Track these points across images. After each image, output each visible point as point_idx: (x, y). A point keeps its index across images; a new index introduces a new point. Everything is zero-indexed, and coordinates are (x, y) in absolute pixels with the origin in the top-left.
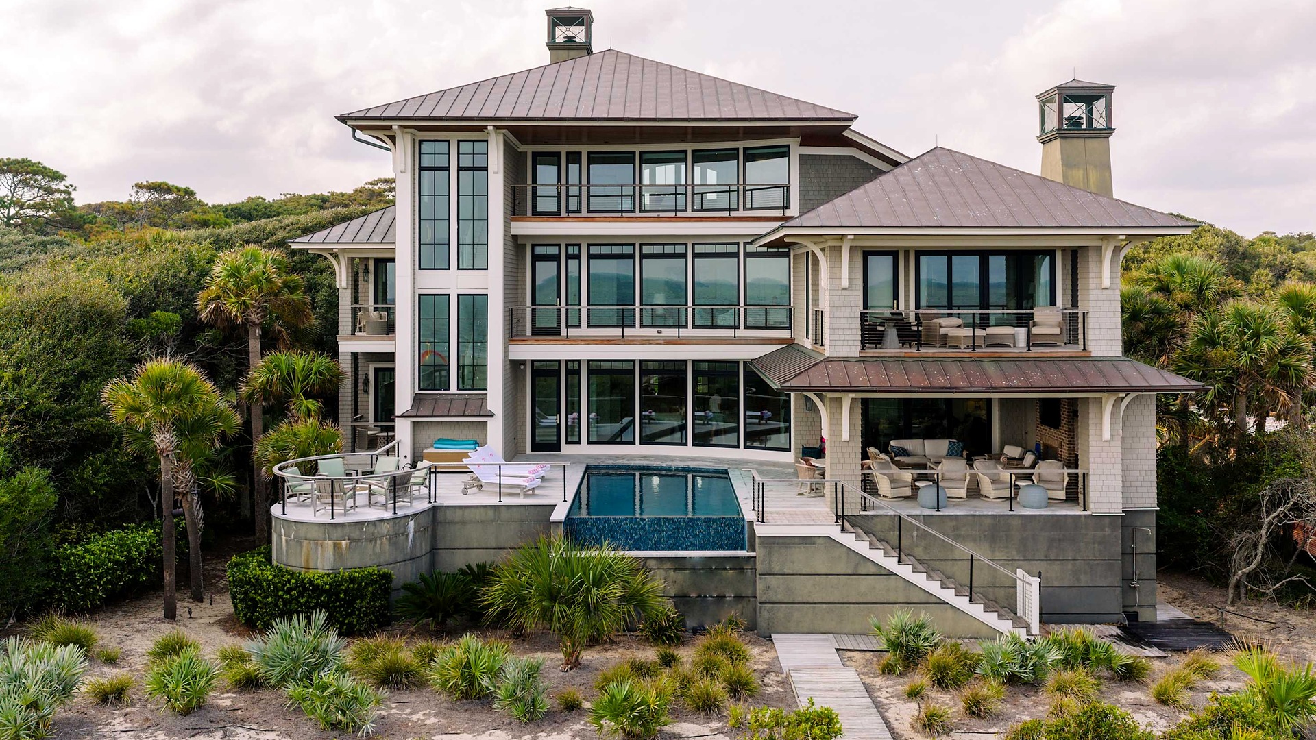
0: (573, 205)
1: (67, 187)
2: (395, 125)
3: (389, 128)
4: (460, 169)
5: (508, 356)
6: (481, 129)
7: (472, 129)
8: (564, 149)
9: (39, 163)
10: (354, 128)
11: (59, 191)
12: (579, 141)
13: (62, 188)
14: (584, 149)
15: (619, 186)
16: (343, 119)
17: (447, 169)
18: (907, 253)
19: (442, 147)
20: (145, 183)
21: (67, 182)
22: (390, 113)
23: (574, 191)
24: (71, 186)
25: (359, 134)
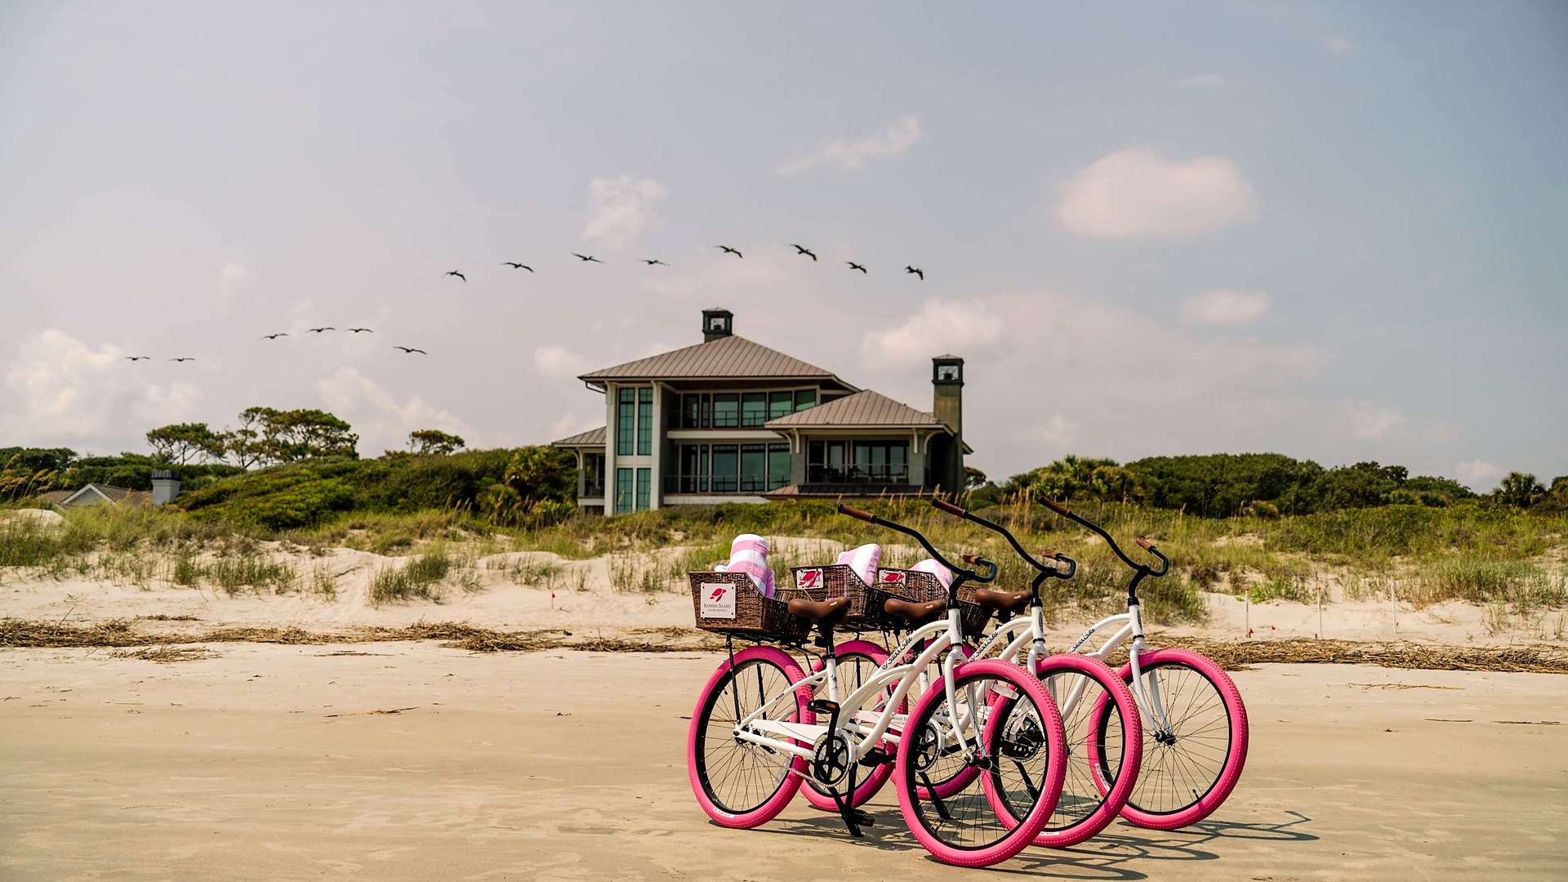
0: (705, 423)
1: (351, 436)
2: (606, 381)
3: (603, 382)
4: (640, 403)
5: (663, 501)
6: (649, 382)
7: (645, 383)
8: (700, 392)
9: (330, 414)
10: (587, 382)
11: (343, 440)
12: (708, 388)
13: (348, 437)
14: (712, 392)
15: (723, 412)
16: (581, 378)
17: (633, 403)
18: (849, 442)
19: (631, 392)
20: (420, 432)
21: (351, 432)
22: (603, 375)
23: (705, 416)
24: (355, 435)
25: (589, 385)
